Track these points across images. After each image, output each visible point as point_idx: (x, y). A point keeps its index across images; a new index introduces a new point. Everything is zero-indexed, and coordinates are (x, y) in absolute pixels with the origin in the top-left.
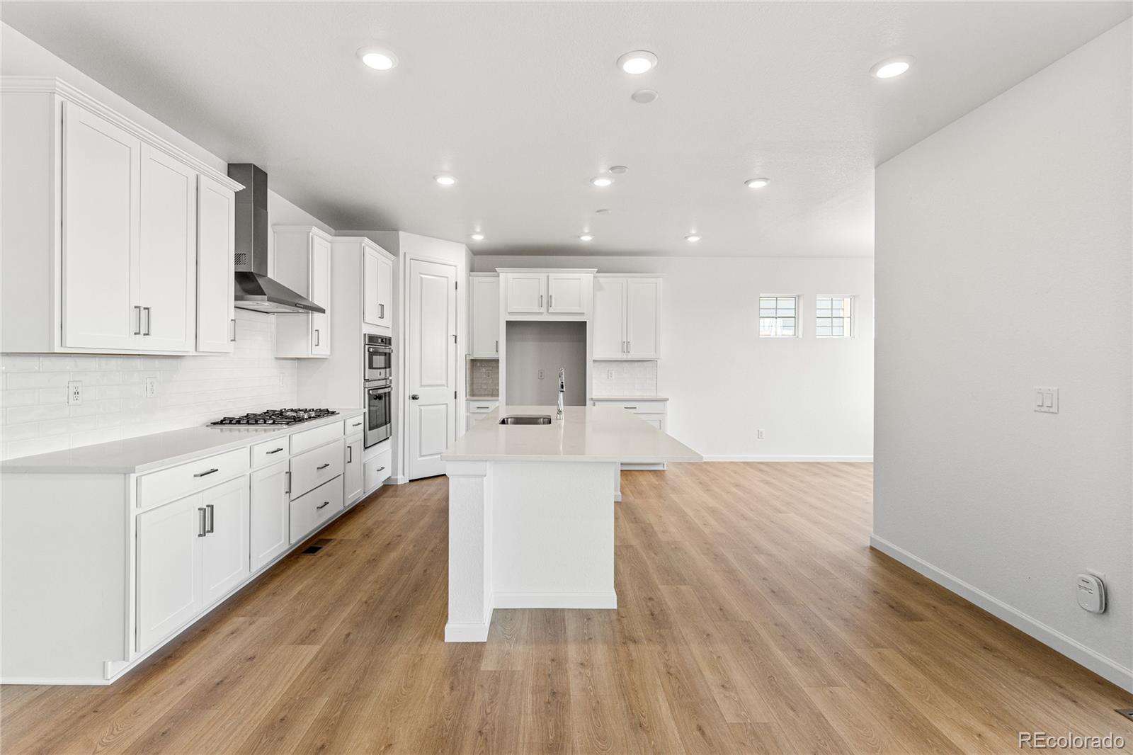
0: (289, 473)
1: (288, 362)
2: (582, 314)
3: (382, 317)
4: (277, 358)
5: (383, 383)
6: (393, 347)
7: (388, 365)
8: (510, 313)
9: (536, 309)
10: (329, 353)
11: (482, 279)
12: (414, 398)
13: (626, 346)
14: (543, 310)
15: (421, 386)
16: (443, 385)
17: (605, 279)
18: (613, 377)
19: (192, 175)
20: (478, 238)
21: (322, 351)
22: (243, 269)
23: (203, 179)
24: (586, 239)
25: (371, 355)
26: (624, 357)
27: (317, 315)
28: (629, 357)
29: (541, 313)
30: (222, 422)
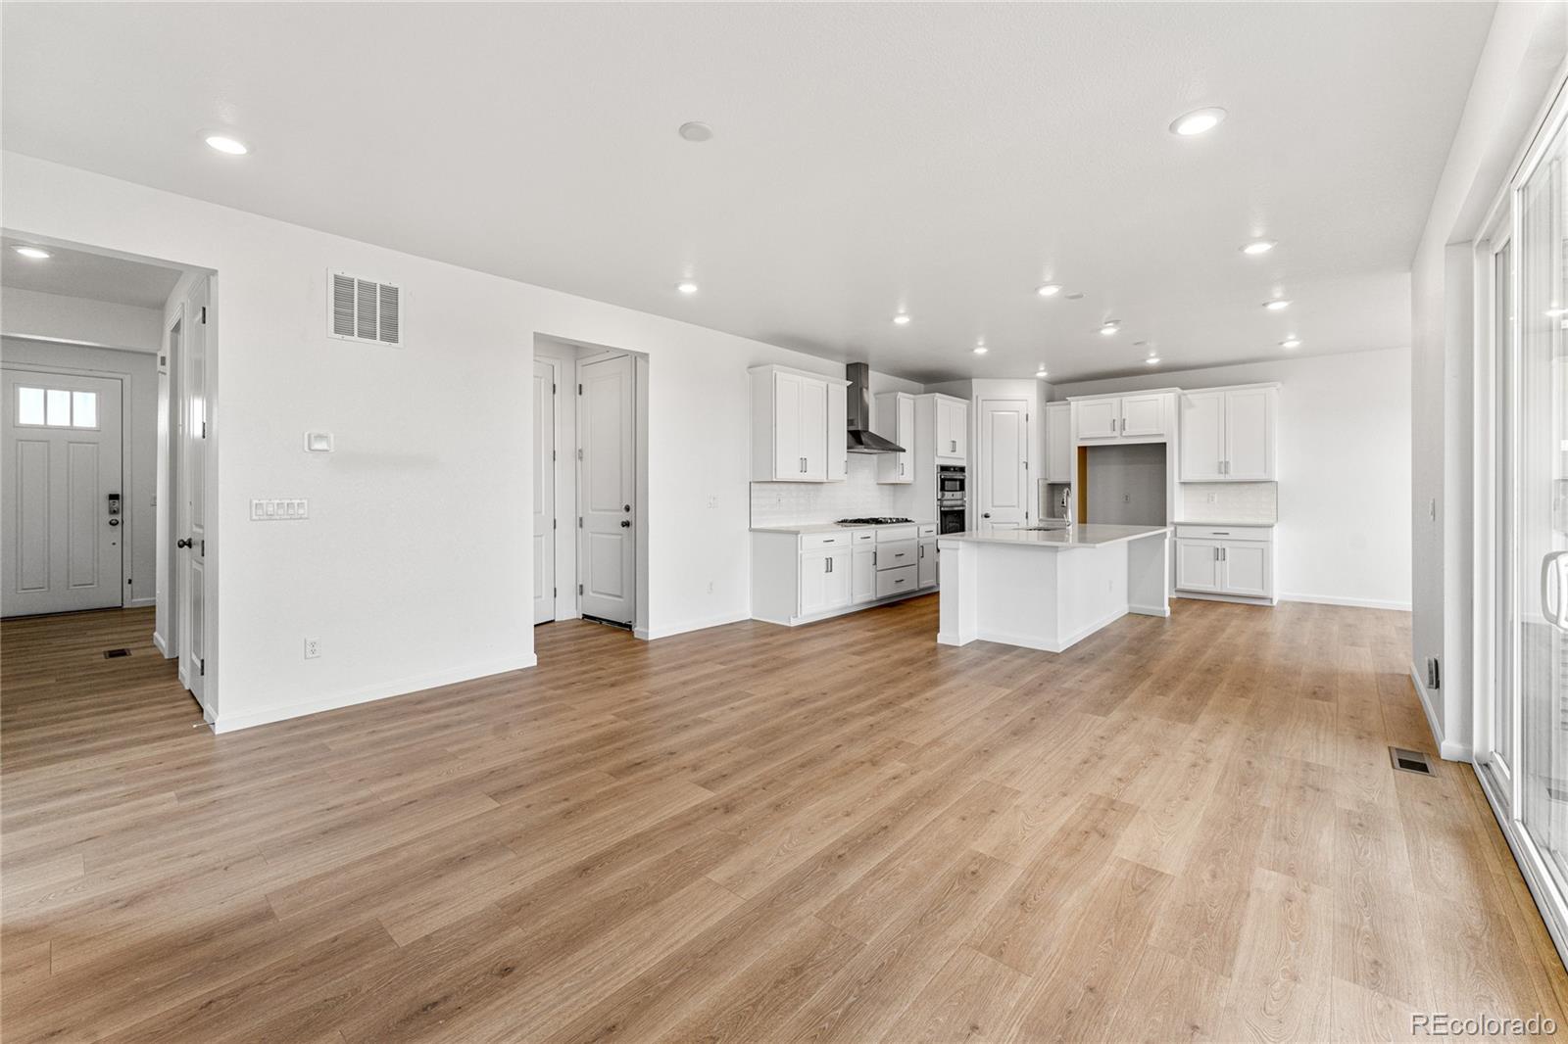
0: (875, 553)
1: (888, 487)
2: (1161, 435)
3: (954, 451)
4: (878, 484)
5: (959, 502)
6: (966, 474)
7: (962, 488)
8: (1082, 439)
9: (1109, 433)
10: (912, 479)
11: (1055, 408)
12: (987, 516)
13: (1224, 467)
14: (1117, 433)
15: (993, 506)
16: (1014, 506)
17: (1194, 396)
18: (1216, 500)
19: (824, 385)
20: (1042, 374)
21: (907, 478)
22: (852, 428)
23: (830, 386)
24: (1153, 361)
25: (943, 481)
26: (1221, 478)
27: (902, 454)
28: (1228, 478)
29: (1115, 437)
30: (842, 522)
